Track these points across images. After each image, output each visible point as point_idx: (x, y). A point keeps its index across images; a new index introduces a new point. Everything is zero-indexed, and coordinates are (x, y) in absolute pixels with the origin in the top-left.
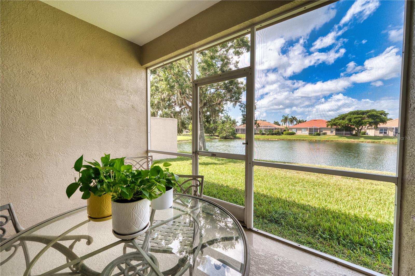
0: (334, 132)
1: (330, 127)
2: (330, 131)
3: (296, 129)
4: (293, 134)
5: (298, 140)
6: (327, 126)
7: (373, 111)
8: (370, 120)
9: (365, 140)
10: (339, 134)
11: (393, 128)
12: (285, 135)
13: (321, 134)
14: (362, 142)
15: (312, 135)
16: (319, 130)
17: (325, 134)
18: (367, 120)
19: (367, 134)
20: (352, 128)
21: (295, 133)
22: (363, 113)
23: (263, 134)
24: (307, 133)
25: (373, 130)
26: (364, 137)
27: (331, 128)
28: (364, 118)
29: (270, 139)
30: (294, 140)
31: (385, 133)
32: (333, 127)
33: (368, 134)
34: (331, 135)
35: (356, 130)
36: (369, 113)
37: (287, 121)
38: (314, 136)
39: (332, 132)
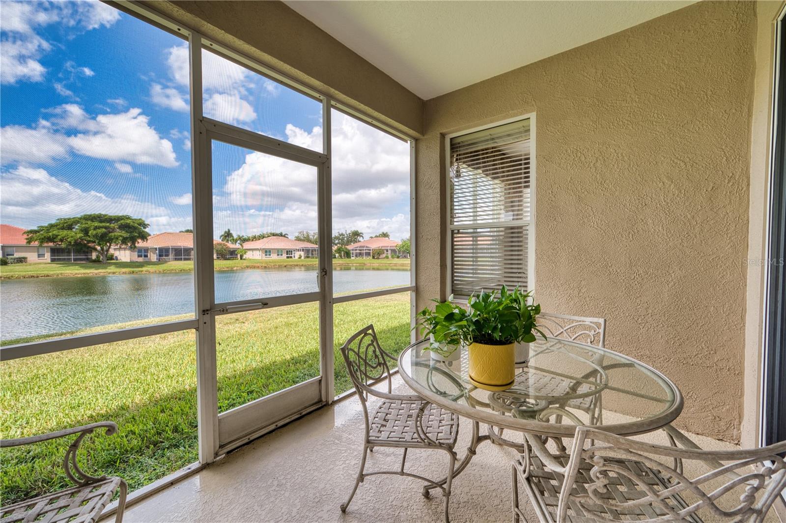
0: (48, 256)
1: (37, 243)
2: (36, 254)
6: (29, 242)
7: (127, 218)
8: (125, 234)
9: (118, 270)
10: (59, 260)
11: (156, 249)
13: (9, 261)
14: (114, 273)
16: (1, 252)
17: (21, 260)
18: (118, 233)
19: (117, 259)
20: (89, 247)
22: (110, 220)
25: (128, 252)
26: (115, 264)
27: (41, 246)
28: (113, 230)
31: (146, 256)
32: (46, 245)
33: (119, 258)
34: (40, 263)
35: (98, 251)
36: (122, 221)
39: (41, 256)
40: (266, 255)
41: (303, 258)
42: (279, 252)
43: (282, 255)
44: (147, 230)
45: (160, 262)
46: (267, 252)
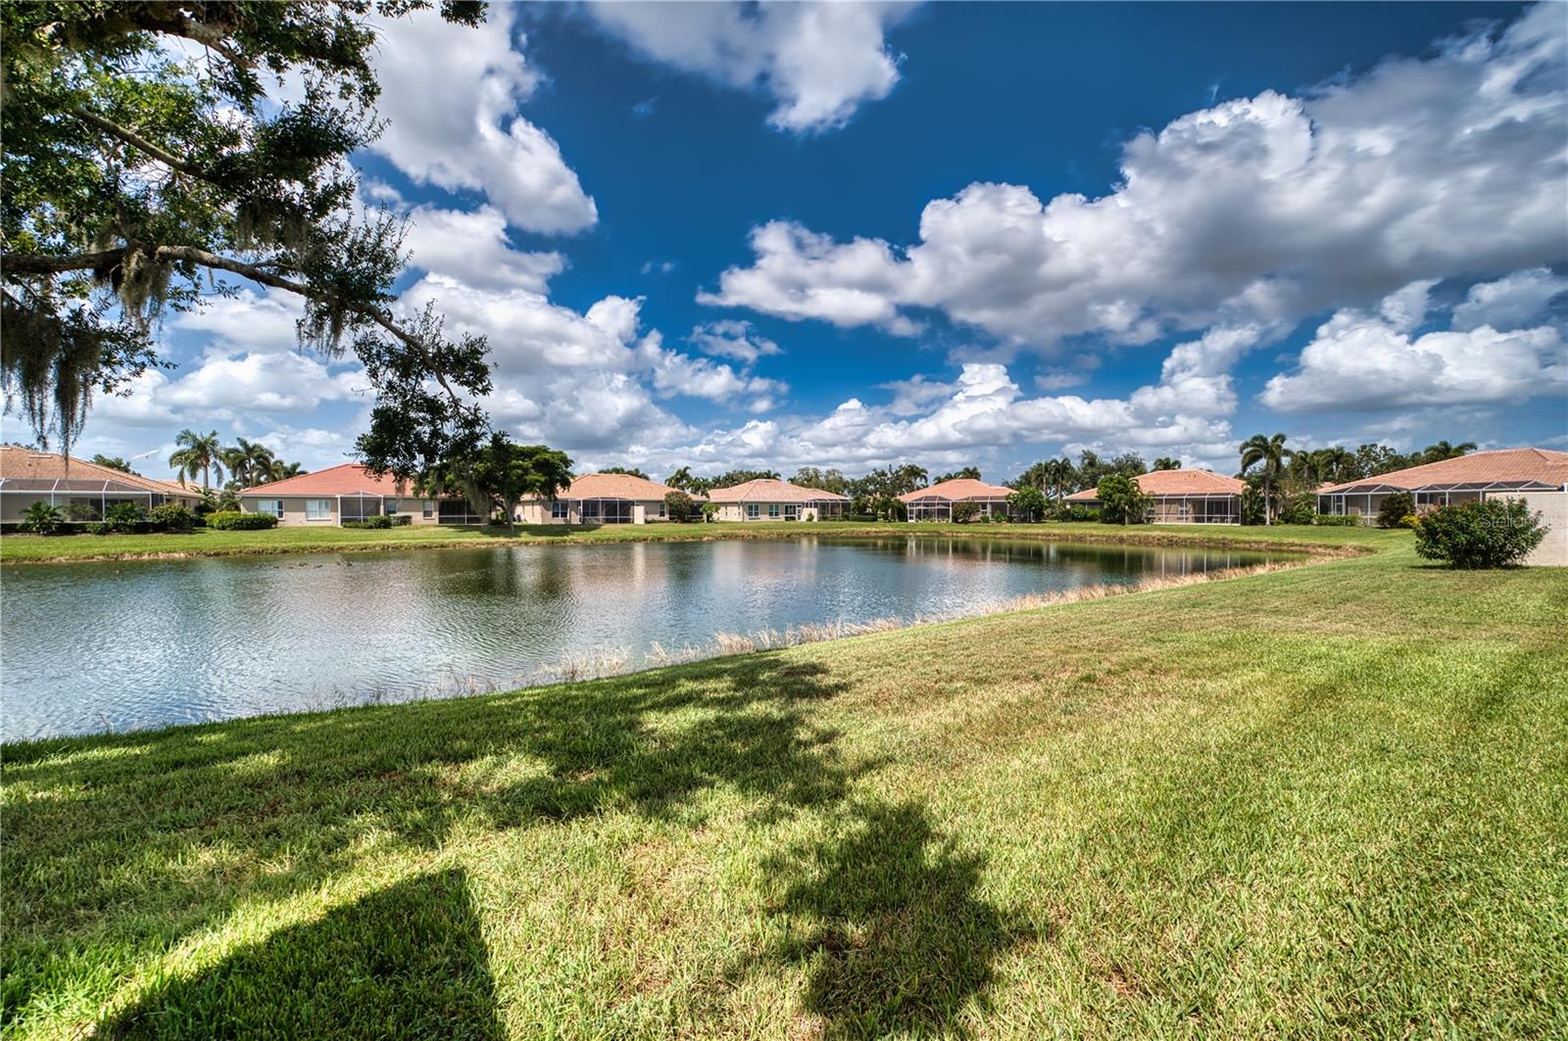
0: (436, 515)
1: (424, 495)
2: (422, 511)
3: (276, 503)
4: (265, 524)
5: (303, 549)
8: (543, 479)
9: (528, 539)
10: (453, 520)
11: (579, 502)
12: (224, 528)
13: (393, 522)
14: (527, 544)
15: (357, 527)
16: (382, 507)
17: (406, 521)
19: (520, 520)
21: (276, 522)
22: (523, 454)
23: (66, 530)
24: (334, 519)
25: (538, 508)
27: (430, 499)
29: (127, 558)
30: (285, 552)
31: (564, 515)
32: (436, 496)
33: (522, 518)
34: (428, 527)
37: (208, 461)
38: (368, 532)
39: (427, 514)
40: (750, 514)
41: (815, 520)
42: (773, 508)
43: (777, 514)
44: (569, 469)
45: (585, 527)
46: (752, 509)
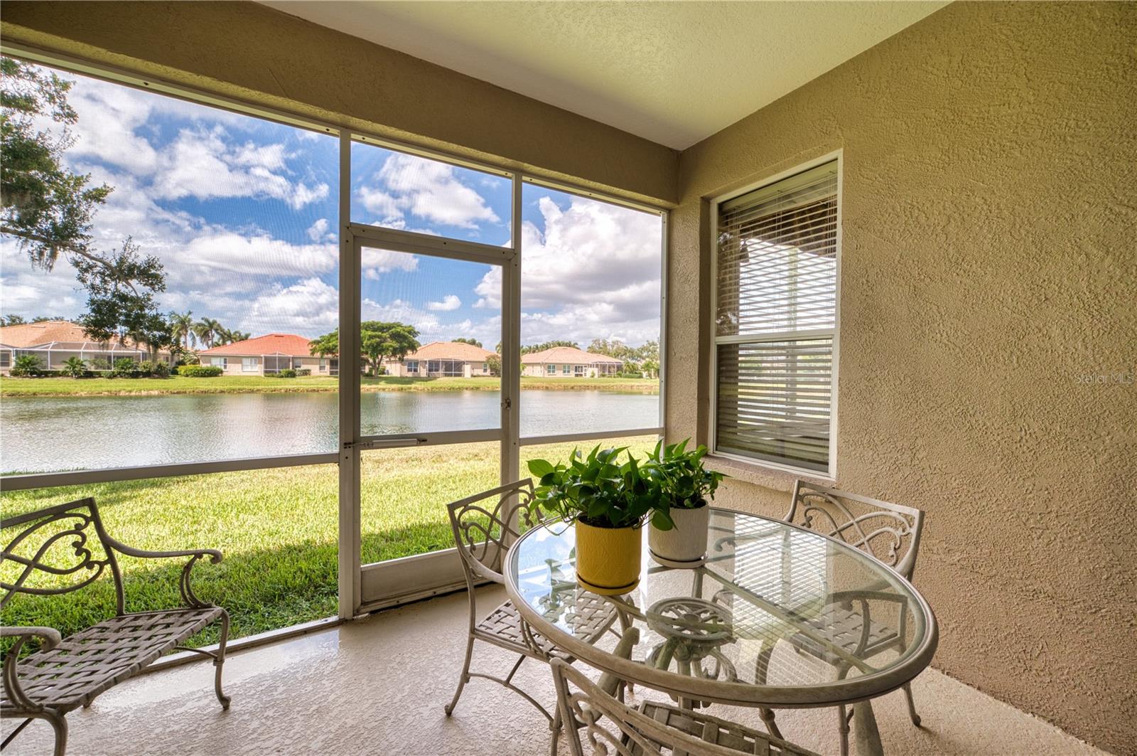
0: (328, 367)
1: (318, 355)
2: (318, 366)
3: (223, 360)
4: (214, 373)
5: (234, 390)
6: (313, 354)
7: (398, 326)
8: (396, 345)
9: (389, 386)
10: (337, 373)
11: (426, 362)
12: (187, 376)
13: (297, 373)
14: (384, 389)
15: (273, 376)
16: (291, 363)
17: (306, 373)
18: (389, 343)
19: (388, 374)
20: (363, 359)
21: (222, 372)
22: (382, 328)
23: (89, 375)
24: (258, 370)
25: (399, 365)
26: (385, 379)
27: (322, 357)
28: (385, 340)
29: (122, 394)
30: (222, 392)
31: (416, 370)
32: (326, 356)
33: (390, 372)
34: (320, 377)
35: (371, 364)
36: (393, 330)
37: (187, 331)
38: (279, 380)
39: (322, 368)
40: (549, 372)
41: (596, 376)
42: (566, 368)
43: (569, 372)
44: (416, 339)
45: (429, 378)
46: (551, 367)
